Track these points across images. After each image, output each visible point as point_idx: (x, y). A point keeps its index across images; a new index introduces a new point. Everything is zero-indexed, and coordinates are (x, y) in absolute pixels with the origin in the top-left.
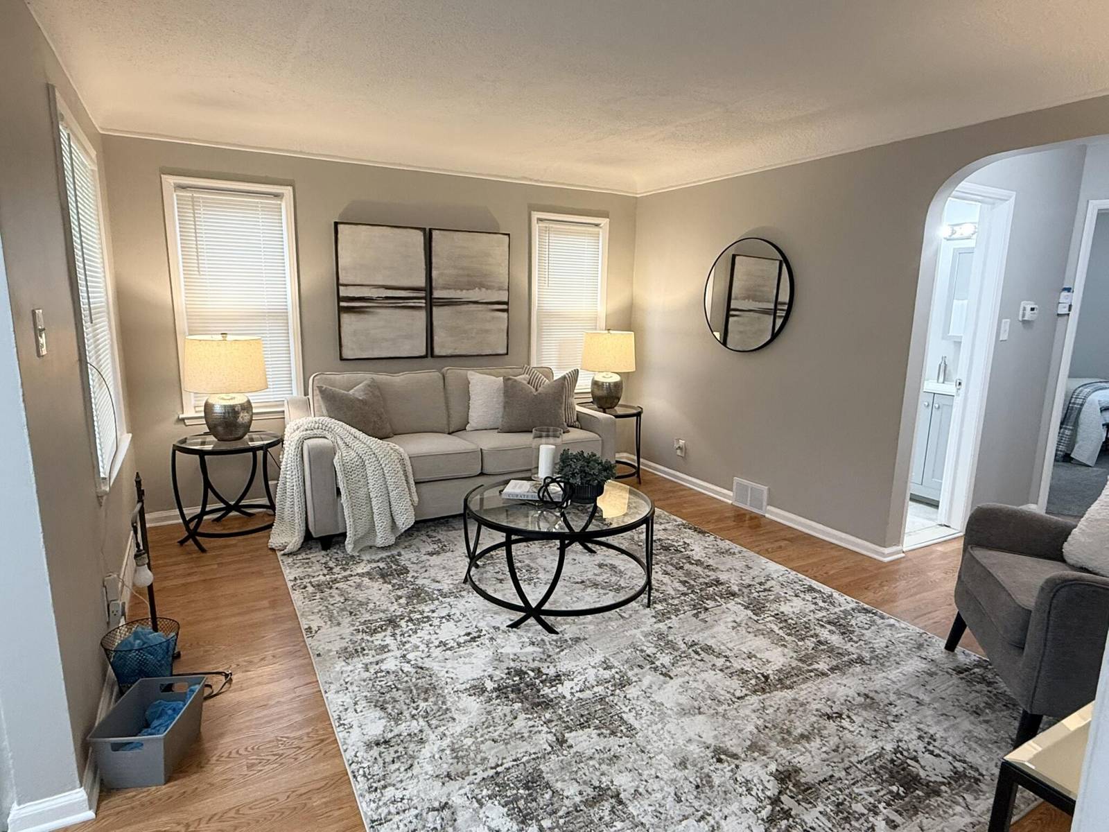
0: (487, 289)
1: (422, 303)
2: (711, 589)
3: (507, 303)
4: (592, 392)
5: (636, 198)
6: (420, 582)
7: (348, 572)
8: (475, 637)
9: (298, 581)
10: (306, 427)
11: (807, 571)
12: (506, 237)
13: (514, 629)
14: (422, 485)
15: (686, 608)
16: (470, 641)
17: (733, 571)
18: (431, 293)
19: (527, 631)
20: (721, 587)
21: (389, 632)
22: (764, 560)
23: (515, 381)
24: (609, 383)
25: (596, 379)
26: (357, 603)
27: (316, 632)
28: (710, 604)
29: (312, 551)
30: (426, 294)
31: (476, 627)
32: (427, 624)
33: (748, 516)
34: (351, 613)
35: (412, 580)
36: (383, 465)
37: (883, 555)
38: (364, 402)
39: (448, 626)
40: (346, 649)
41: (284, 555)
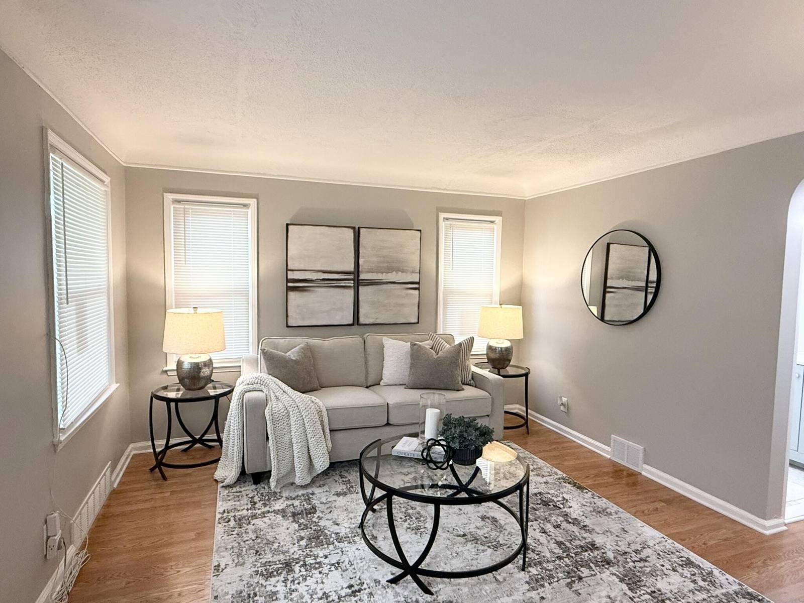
0: (402, 272)
1: (351, 283)
2: (586, 554)
3: (418, 283)
4: (487, 354)
5: (525, 200)
6: (322, 523)
7: (267, 508)
8: (356, 591)
9: (225, 514)
10: (248, 382)
11: (684, 540)
12: (419, 232)
13: (393, 585)
14: (335, 433)
15: (560, 575)
16: (350, 596)
17: (609, 534)
18: (358, 276)
19: (405, 588)
20: (596, 552)
21: (282, 578)
22: (639, 523)
23: (420, 346)
24: (501, 348)
25: (491, 344)
26: (265, 541)
27: (223, 570)
28: (585, 572)
29: (246, 485)
30: (354, 277)
31: (360, 579)
32: (317, 572)
33: (625, 473)
34: (257, 552)
35: (317, 521)
36: (304, 417)
37: (764, 527)
38: (296, 362)
39: (336, 574)
40: (241, 593)
41: (223, 487)
